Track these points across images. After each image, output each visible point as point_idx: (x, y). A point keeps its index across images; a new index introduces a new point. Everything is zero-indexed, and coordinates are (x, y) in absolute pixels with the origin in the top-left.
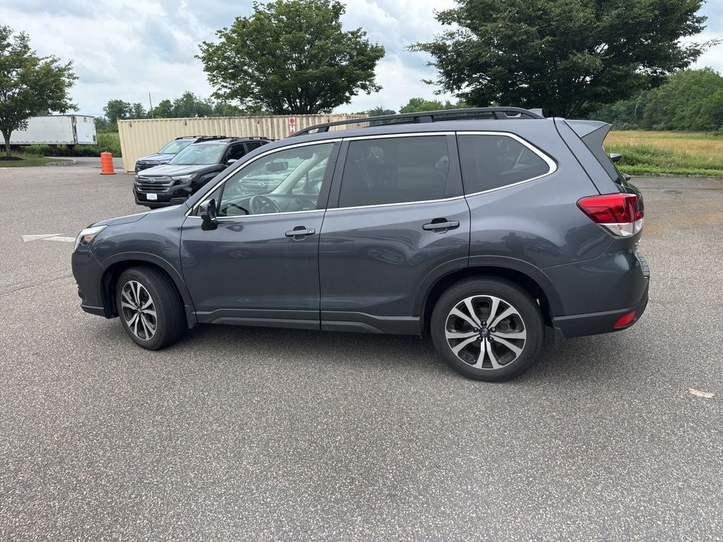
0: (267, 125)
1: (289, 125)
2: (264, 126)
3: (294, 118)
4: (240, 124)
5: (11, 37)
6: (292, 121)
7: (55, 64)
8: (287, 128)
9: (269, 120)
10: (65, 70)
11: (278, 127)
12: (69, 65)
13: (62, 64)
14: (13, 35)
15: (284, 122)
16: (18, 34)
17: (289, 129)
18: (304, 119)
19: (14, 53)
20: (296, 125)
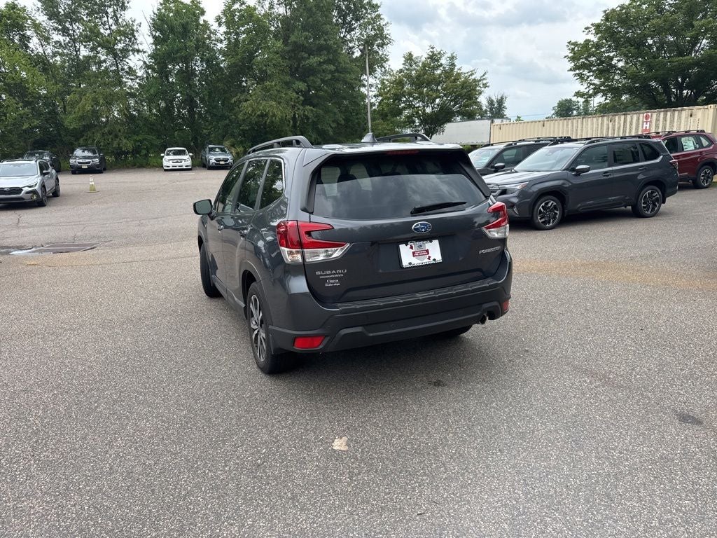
0: (619, 123)
1: (643, 122)
2: (616, 123)
3: (650, 114)
4: (592, 124)
5: (443, 58)
6: (647, 117)
7: (473, 77)
8: (640, 126)
9: (623, 117)
10: (480, 81)
11: (631, 124)
12: (484, 75)
13: (477, 76)
14: (446, 56)
15: (638, 119)
16: (449, 55)
17: (643, 127)
18: (662, 114)
19: (445, 71)
20: (651, 122)
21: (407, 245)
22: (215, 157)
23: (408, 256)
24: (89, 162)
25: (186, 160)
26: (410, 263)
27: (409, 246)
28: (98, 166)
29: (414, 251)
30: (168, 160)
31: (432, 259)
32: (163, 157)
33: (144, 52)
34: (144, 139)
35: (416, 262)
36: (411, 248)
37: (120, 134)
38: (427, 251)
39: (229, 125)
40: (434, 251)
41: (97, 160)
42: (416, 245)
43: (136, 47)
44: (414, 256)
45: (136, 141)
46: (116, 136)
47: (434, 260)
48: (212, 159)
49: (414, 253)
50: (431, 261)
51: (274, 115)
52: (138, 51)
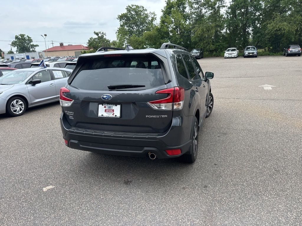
21: (103, 105)
22: (248, 52)
23: (102, 111)
24: (196, 55)
25: (235, 53)
26: (102, 115)
27: (104, 106)
28: (198, 56)
29: (106, 109)
30: (226, 54)
31: (114, 115)
32: (225, 52)
33: (226, 7)
34: (220, 45)
35: (106, 115)
36: (105, 107)
37: (210, 43)
38: (113, 110)
39: (260, 36)
40: (117, 111)
41: (199, 54)
42: (107, 106)
43: (224, 4)
44: (105, 112)
45: (216, 45)
46: (209, 44)
47: (116, 116)
48: (246, 53)
49: (106, 110)
50: (114, 116)
51: (284, 30)
52: (224, 6)
